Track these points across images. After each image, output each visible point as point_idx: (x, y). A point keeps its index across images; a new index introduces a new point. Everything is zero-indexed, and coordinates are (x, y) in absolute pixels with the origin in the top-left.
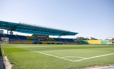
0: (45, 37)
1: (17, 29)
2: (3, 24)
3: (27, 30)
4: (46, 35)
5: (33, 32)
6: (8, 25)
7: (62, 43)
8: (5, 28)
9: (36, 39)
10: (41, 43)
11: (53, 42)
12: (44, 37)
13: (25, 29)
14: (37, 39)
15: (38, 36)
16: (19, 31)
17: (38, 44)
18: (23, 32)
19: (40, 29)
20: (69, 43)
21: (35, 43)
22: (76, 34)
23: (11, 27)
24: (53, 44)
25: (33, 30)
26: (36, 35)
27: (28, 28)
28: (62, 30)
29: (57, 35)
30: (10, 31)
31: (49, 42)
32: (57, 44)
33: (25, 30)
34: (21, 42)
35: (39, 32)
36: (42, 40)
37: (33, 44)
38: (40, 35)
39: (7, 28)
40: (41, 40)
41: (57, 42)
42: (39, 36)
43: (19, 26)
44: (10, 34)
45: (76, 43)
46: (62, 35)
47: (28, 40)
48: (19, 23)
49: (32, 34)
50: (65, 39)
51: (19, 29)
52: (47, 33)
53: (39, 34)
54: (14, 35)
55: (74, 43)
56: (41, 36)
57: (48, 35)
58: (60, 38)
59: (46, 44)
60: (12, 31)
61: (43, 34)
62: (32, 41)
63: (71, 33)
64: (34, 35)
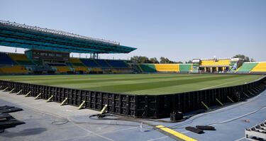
0: (60, 56)
3: (13, 40)
4: (62, 51)
5: (30, 44)
7: (100, 70)
10: (52, 73)
11: (80, 68)
12: (57, 55)
13: (9, 36)
14: (39, 62)
15: (42, 54)
17: (45, 74)
19: (48, 38)
20: (116, 71)
21: (37, 73)
22: (132, 49)
24: (81, 73)
25: (31, 39)
26: (37, 51)
27: (17, 34)
29: (89, 52)
31: (72, 69)
32: (91, 73)
33: (8, 39)
35: (46, 44)
36: (53, 65)
37: (30, 74)
38: (48, 52)
40: (50, 65)
41: (90, 69)
46: (100, 53)
47: (15, 63)
50: (107, 60)
52: (65, 46)
53: (44, 50)
56: (51, 55)
57: (66, 51)
58: (96, 58)
59: (63, 74)
61: (55, 50)
62: (27, 68)
63: (121, 47)
64: (33, 51)
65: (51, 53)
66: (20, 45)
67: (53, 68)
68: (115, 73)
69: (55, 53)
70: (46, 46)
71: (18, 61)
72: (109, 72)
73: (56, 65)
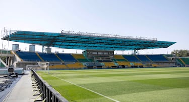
0: (107, 54)
1: (57, 43)
2: (37, 37)
3: (74, 44)
4: (108, 49)
5: (85, 46)
6: (44, 37)
7: (141, 65)
8: (39, 42)
9: (90, 59)
10: (100, 67)
11: (123, 63)
12: (105, 53)
13: (71, 41)
14: (92, 60)
15: (94, 53)
16: (60, 46)
17: (95, 68)
18: (67, 47)
19: (96, 41)
20: (156, 65)
21: (90, 68)
22: (171, 44)
23: (48, 40)
24: (124, 67)
25: (84, 42)
26: (90, 51)
27: (76, 39)
28: (140, 39)
29: (130, 49)
30: (46, 47)
31: (116, 64)
32: (132, 67)
33: (71, 44)
34: (64, 67)
35: (96, 45)
36: (102, 61)
37: (85, 69)
38: (98, 52)
39: (42, 42)
40: (99, 61)
41: (131, 64)
42: (96, 53)
43: (60, 38)
44: (46, 52)
45: (171, 65)
46: (139, 49)
47: (76, 61)
48: (61, 32)
49: (83, 50)
50: (147, 56)
51: (60, 43)
52: (110, 46)
53: (95, 50)
54: (53, 54)
55: (168, 65)
56: (100, 53)
57: (111, 50)
58: (136, 54)
60: (50, 47)
61: (103, 49)
62: (83, 64)
63: (159, 42)
64: (87, 51)
65: (100, 52)
66: (78, 47)
67: (102, 64)
68: (155, 67)
69: (103, 52)
70: (96, 47)
71: (78, 59)
72: (150, 66)
73: (104, 61)
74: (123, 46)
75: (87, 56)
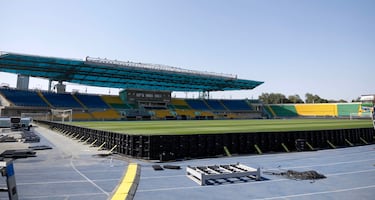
0: (161, 96)
1: (76, 76)
2: (41, 65)
3: (105, 79)
4: (161, 90)
5: (125, 83)
6: (54, 66)
7: (211, 115)
8: (44, 74)
10: (147, 118)
11: (183, 112)
12: (156, 96)
13: (102, 75)
14: (135, 105)
15: (138, 95)
16: (82, 81)
17: (139, 120)
18: (93, 83)
19: (143, 75)
20: (234, 116)
21: (131, 118)
23: (60, 70)
24: (184, 118)
25: (124, 77)
26: (132, 92)
27: (109, 71)
29: (196, 89)
30: (57, 83)
31: (173, 114)
32: (197, 118)
33: (101, 79)
34: (88, 116)
35: (142, 82)
36: (150, 108)
37: (123, 120)
38: (145, 93)
39: (50, 74)
40: (146, 108)
41: (197, 113)
42: (142, 95)
43: (83, 69)
44: (56, 91)
45: (257, 115)
46: (211, 90)
47: (108, 107)
48: (84, 60)
49: (121, 89)
50: (222, 101)
51: (82, 77)
52: (166, 84)
53: (140, 90)
54: (69, 94)
55: (252, 116)
56: (148, 96)
57: (167, 90)
58: (206, 98)
59: (161, 119)
60: (64, 83)
61: (154, 89)
62: (121, 112)
64: (127, 91)
65: (148, 93)
66: (114, 85)
67: (151, 112)
68: (232, 119)
69: (154, 93)
70: (143, 84)
71: (111, 104)
72: (224, 118)
73: (154, 108)
74: (185, 86)
75: (128, 100)
